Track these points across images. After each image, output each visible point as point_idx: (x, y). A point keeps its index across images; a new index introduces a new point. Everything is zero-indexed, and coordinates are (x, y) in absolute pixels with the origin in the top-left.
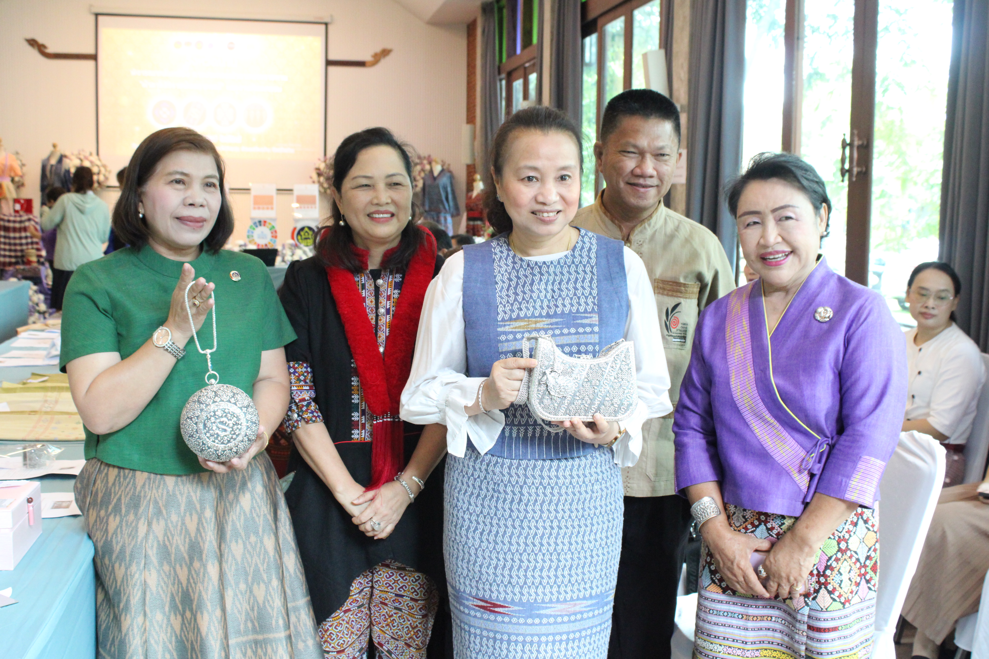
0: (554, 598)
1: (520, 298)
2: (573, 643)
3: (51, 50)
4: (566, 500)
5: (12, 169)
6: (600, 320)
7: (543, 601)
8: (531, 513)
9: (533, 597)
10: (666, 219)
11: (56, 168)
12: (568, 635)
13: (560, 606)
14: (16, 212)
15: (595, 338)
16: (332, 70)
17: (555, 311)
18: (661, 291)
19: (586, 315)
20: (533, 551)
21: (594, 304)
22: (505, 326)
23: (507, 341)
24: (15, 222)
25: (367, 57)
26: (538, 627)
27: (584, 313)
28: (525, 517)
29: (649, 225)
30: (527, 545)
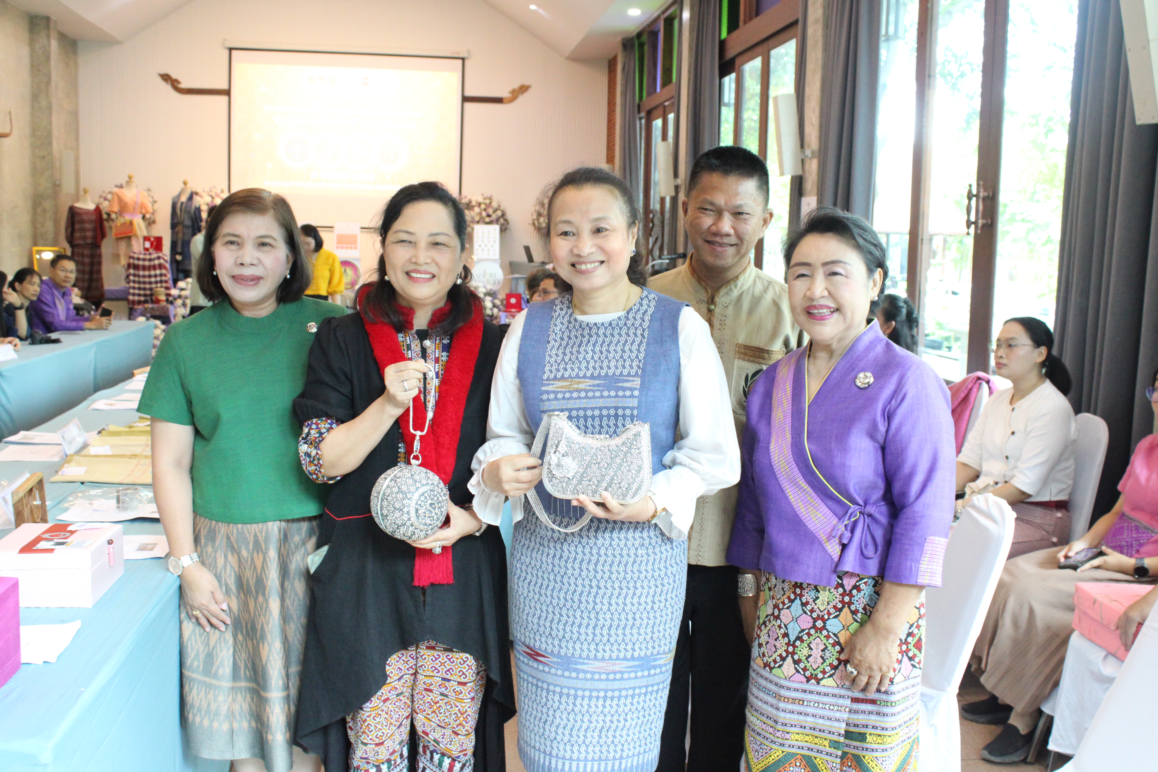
0: (592, 655)
1: (567, 359)
2: (612, 700)
3: (183, 85)
4: (605, 561)
5: (143, 206)
6: (642, 384)
7: (580, 657)
8: (571, 569)
9: (571, 651)
10: (755, 281)
11: (187, 206)
12: (606, 693)
13: (597, 664)
14: (146, 249)
15: (635, 403)
16: (468, 105)
17: (600, 373)
18: (742, 356)
19: (629, 378)
20: (572, 607)
21: (639, 367)
22: (549, 384)
23: (548, 400)
24: (144, 260)
25: (503, 93)
26: (575, 681)
27: (627, 376)
28: (565, 573)
29: (736, 286)
30: (566, 600)
